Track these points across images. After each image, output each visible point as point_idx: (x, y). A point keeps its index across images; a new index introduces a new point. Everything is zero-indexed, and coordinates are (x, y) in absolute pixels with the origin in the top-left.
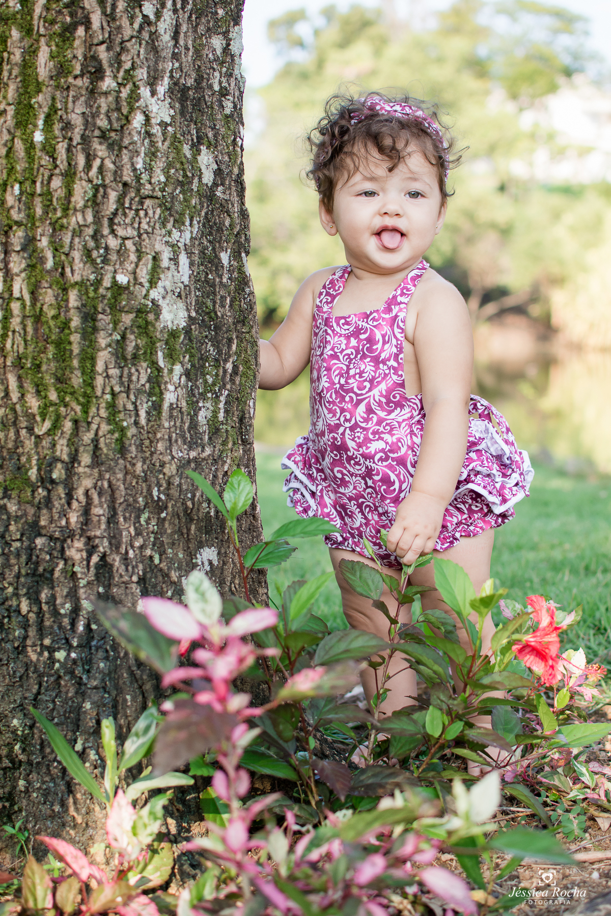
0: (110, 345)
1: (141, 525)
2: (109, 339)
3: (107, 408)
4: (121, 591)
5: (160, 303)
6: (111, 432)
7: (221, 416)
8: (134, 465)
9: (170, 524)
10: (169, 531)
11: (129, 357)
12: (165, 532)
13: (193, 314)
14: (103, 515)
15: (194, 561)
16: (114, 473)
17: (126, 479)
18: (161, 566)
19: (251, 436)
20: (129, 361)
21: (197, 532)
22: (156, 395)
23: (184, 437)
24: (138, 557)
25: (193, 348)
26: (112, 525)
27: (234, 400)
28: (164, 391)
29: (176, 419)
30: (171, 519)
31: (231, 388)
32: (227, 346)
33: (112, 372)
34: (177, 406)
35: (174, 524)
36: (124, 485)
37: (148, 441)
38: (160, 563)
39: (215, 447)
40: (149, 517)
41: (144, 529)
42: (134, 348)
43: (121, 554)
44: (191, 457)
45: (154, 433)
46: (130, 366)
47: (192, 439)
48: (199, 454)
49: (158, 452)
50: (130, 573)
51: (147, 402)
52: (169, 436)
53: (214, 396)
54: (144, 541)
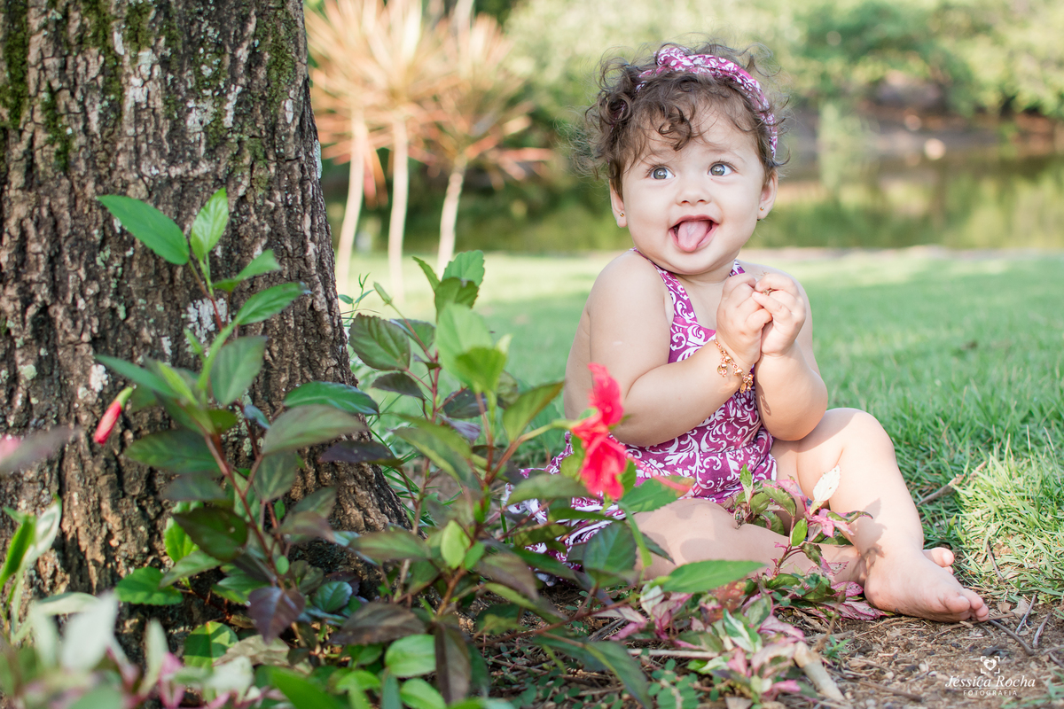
0: (45, 27)
1: (98, 267)
2: (43, 19)
3: (44, 111)
4: (68, 354)
6: (51, 142)
7: (228, 121)
8: (84, 186)
9: (140, 265)
10: (139, 275)
11: (73, 41)
12: (134, 276)
14: (42, 253)
15: (183, 316)
16: (56, 197)
17: (75, 205)
18: (128, 321)
19: (291, 150)
20: (74, 48)
21: (189, 279)
22: (114, 92)
23: (160, 149)
24: (92, 308)
25: (174, 28)
26: (58, 267)
27: (258, 100)
28: (125, 86)
29: (148, 124)
30: (142, 258)
31: (248, 84)
32: (238, 25)
33: (49, 62)
34: (148, 107)
35: (147, 265)
36: (71, 213)
37: (103, 154)
38: (127, 318)
39: (219, 162)
40: (110, 256)
41: (101, 272)
42: (79, 29)
43: (67, 304)
44: (173, 175)
45: (114, 143)
46: (75, 54)
47: (177, 152)
48: (187, 172)
49: (119, 169)
50: (80, 330)
51: (101, 102)
52: (135, 147)
53: (217, 93)
54: (100, 287)
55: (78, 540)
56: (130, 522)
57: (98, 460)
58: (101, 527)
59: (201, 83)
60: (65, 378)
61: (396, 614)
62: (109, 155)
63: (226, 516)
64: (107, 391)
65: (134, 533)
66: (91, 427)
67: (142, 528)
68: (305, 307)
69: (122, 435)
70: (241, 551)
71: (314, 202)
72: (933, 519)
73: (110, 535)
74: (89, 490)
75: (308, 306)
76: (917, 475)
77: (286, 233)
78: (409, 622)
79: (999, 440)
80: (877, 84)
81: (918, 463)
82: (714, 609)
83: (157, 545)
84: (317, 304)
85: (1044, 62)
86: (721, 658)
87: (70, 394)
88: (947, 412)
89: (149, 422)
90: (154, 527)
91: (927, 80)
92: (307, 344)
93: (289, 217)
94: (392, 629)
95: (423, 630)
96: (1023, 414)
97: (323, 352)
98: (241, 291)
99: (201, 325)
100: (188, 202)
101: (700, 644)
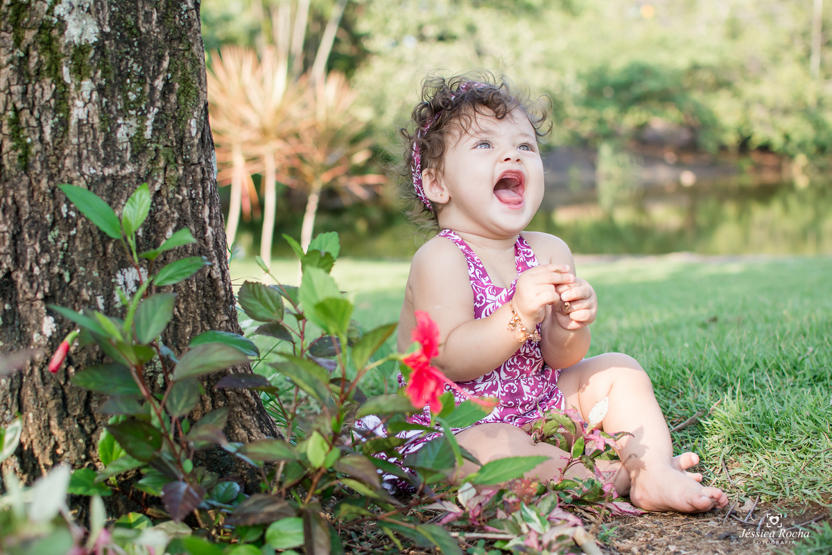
0: (11, 62)
1: (49, 242)
2: (10, 56)
3: (10, 125)
4: (26, 308)
5: (66, 18)
6: (15, 149)
7: (148, 134)
8: (39, 181)
9: (81, 241)
10: (80, 249)
11: (32, 73)
12: (76, 250)
13: (108, 29)
14: (7, 232)
15: (113, 280)
16: (18, 189)
17: (33, 196)
18: (72, 284)
19: (194, 156)
20: (33, 78)
21: (118, 252)
22: (63, 111)
23: (97, 154)
24: (45, 274)
25: (108, 64)
26: (19, 242)
27: (170, 119)
28: (71, 107)
29: (88, 136)
30: (82, 237)
31: (163, 106)
32: (156, 63)
33: (14, 89)
34: (88, 122)
35: (86, 241)
36: (29, 202)
37: (54, 157)
38: (71, 281)
39: (141, 165)
40: (59, 234)
41: (52, 246)
42: (37, 64)
43: (25, 270)
44: (106, 174)
45: (62, 150)
46: (33, 82)
47: (110, 157)
48: (117, 172)
49: (66, 169)
50: (35, 290)
51: (53, 119)
52: (78, 153)
53: (140, 113)
54: (51, 258)
55: (32, 449)
56: (72, 436)
57: (48, 388)
58: (50, 439)
59: (128, 105)
60: (24, 326)
61: (274, 502)
62: (58, 158)
63: (146, 427)
64: (55, 336)
65: (75, 444)
66: (43, 363)
67: (81, 441)
68: (204, 275)
69: (66, 370)
70: (157, 454)
71: (211, 197)
72: (682, 443)
73: (56, 445)
74: (41, 411)
75: (207, 275)
76: (669, 410)
77: (190, 219)
78: (284, 508)
79: (732, 384)
80: (642, 127)
81: (670, 402)
82: (514, 503)
83: (92, 453)
84: (214, 272)
85: (773, 110)
86: (519, 538)
87: (27, 339)
88: (692, 364)
89: (86, 360)
90: (90, 440)
91: (681, 125)
92: (205, 304)
93: (193, 207)
94: (271, 514)
95: (294, 514)
96: (751, 365)
97: (218, 309)
98: (156, 262)
99: (126, 287)
100: (118, 194)
101: (503, 529)
